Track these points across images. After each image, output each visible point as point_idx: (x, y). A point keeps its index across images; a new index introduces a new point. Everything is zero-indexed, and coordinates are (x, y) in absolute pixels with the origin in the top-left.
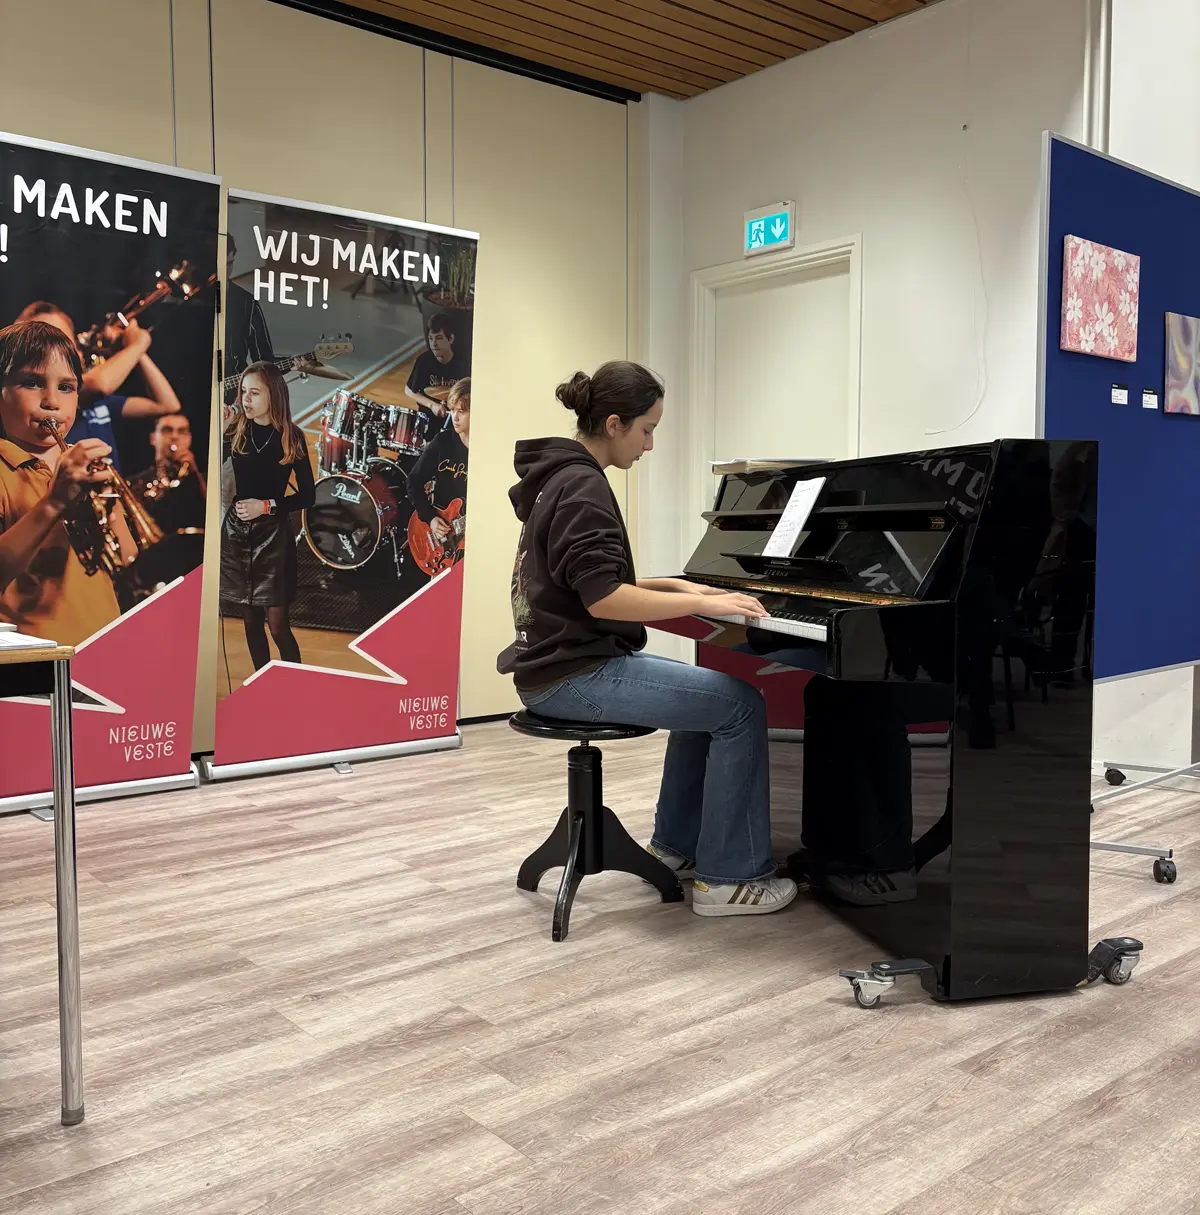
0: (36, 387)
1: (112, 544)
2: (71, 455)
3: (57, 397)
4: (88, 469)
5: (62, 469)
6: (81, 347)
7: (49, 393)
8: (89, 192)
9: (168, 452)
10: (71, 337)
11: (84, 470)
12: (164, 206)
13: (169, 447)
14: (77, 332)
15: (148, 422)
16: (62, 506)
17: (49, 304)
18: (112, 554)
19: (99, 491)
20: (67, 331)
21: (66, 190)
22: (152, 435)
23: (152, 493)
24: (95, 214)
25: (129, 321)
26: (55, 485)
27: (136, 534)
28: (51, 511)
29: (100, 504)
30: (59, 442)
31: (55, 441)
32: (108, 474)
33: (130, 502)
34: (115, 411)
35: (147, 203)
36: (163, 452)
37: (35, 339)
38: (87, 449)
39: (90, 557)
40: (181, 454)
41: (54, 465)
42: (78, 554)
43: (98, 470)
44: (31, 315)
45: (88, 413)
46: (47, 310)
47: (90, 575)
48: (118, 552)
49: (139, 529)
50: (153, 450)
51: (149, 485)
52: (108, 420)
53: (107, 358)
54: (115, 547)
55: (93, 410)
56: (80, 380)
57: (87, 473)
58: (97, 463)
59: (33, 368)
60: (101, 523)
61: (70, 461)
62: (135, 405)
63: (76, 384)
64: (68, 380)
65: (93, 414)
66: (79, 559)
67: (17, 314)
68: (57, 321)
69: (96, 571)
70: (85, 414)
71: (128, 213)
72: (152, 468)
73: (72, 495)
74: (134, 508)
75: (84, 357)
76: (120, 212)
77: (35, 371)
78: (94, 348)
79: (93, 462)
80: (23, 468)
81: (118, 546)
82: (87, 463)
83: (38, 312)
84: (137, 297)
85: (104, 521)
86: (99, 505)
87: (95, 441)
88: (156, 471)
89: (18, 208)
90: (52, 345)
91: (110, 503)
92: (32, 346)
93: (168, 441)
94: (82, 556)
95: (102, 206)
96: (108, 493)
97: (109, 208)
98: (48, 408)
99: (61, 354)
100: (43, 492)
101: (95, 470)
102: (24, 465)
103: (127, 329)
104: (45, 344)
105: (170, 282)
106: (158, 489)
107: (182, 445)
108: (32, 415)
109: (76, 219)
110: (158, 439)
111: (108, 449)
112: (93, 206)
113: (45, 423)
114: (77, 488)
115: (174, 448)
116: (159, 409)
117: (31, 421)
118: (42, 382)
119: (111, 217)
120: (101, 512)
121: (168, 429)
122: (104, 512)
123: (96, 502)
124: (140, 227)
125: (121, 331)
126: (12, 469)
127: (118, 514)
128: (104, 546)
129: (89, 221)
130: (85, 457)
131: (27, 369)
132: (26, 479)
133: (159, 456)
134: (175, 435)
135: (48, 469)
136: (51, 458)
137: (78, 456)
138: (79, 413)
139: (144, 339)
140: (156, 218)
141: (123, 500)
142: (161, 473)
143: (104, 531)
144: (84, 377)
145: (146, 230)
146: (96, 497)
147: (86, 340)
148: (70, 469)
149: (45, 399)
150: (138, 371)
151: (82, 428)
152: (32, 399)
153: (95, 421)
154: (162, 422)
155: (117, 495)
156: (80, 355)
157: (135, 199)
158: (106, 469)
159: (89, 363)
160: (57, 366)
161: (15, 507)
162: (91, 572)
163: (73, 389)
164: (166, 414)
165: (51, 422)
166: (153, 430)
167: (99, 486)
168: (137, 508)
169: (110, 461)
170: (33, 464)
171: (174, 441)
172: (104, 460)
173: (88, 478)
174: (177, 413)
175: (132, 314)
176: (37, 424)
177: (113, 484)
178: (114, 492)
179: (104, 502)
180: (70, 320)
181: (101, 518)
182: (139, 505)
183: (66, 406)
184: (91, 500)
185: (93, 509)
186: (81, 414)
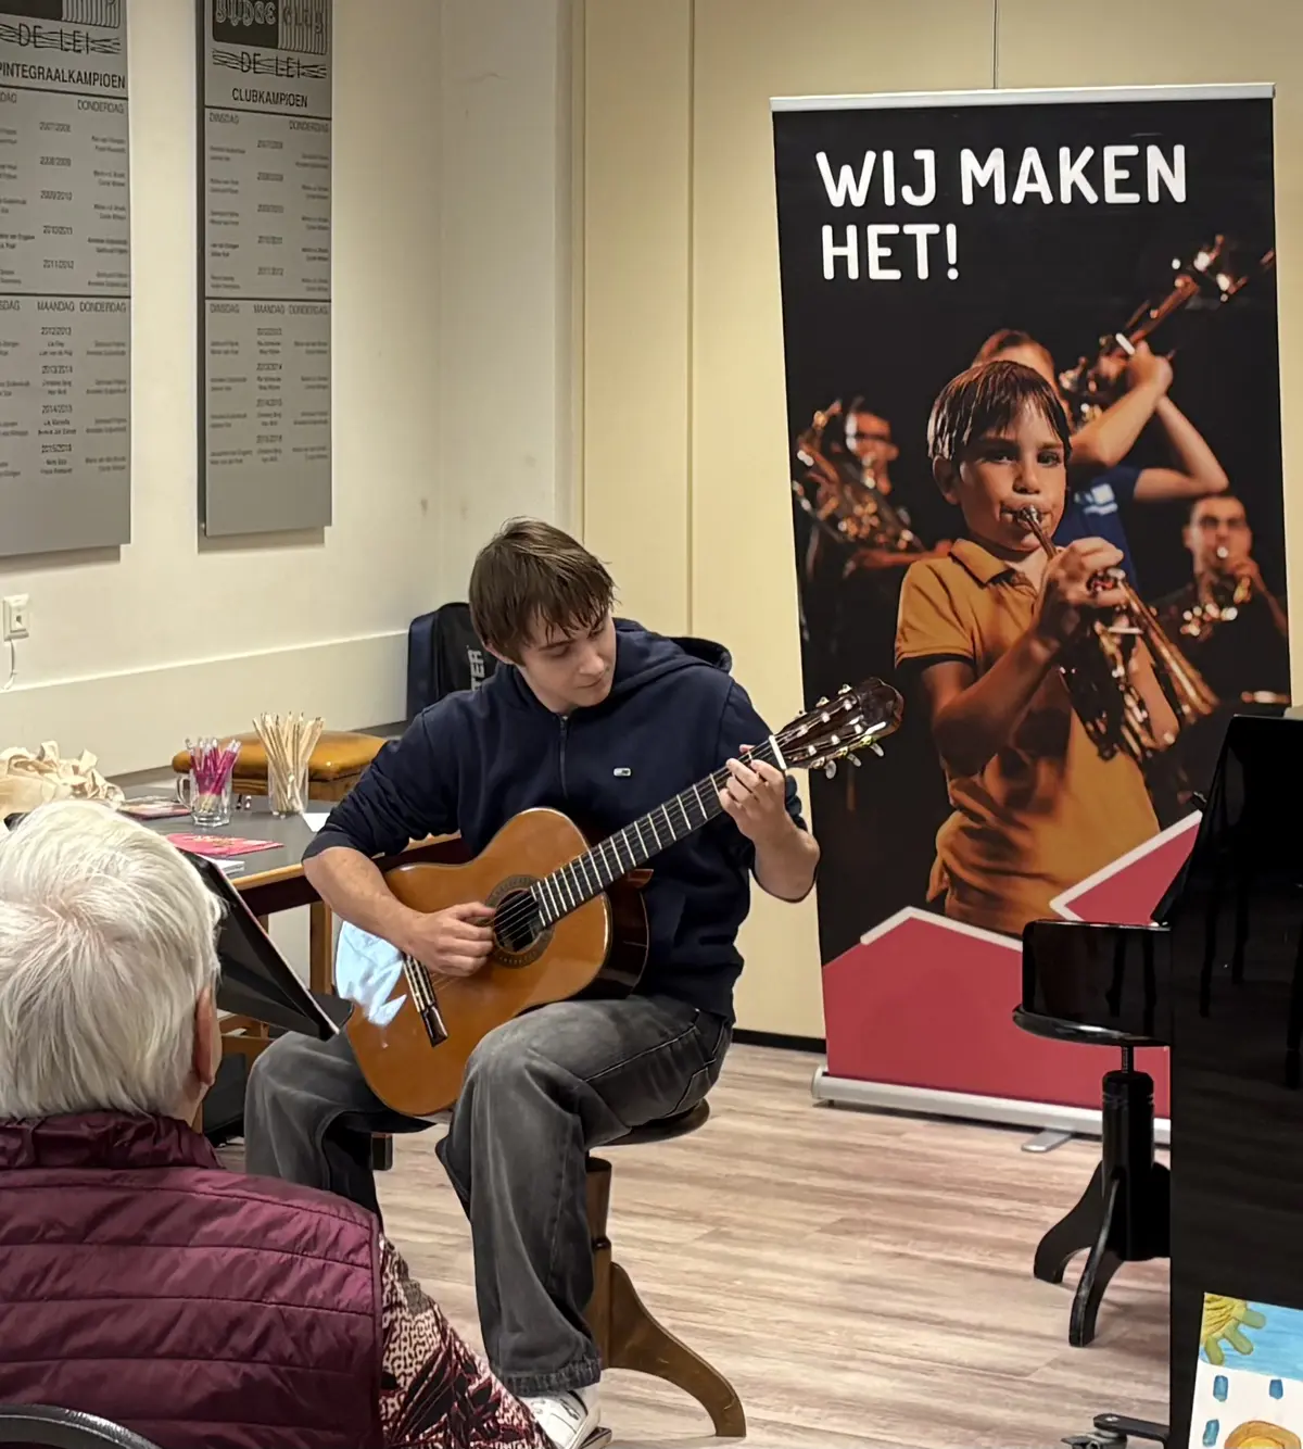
0: (1005, 460)
1: (1136, 710)
2: (1063, 563)
3: (1035, 473)
4: (1088, 586)
5: (1052, 586)
6: (1065, 394)
7: (1024, 468)
8: (1065, 153)
9: (1213, 560)
10: (1051, 382)
11: (1082, 587)
12: (1179, 151)
13: (1215, 551)
14: (1057, 372)
15: (1177, 509)
16: (1055, 644)
17: (1016, 333)
18: (1137, 728)
19: (1108, 623)
20: (1044, 370)
21: (1031, 157)
22: (1185, 530)
23: (1194, 630)
24: (1074, 187)
25: (1135, 345)
26: (1042, 612)
27: (1173, 697)
28: (1040, 652)
29: (1111, 643)
30: (1043, 544)
31: (1037, 542)
32: (1120, 594)
33: (1157, 641)
34: (1123, 493)
35: (1154, 153)
36: (1206, 560)
37: (1000, 388)
38: (1087, 554)
39: (1102, 728)
40: (1237, 562)
41: (1039, 581)
42: (1084, 724)
43: (1104, 588)
44: (994, 352)
45: (1082, 497)
46: (1014, 342)
47: (1106, 759)
48: (1146, 724)
49: (1176, 687)
50: (1188, 555)
51: (1187, 616)
52: (1113, 507)
53: (1104, 407)
54: (1140, 716)
55: (1089, 492)
56: (1067, 446)
57: (1087, 593)
58: (1099, 578)
59: (999, 432)
60: (1115, 674)
61: (1062, 574)
62: (1155, 481)
63: (1061, 452)
64: (1047, 446)
65: (1089, 498)
66: (1088, 732)
67: (973, 355)
68: (1029, 356)
69: (1113, 754)
70: (1077, 498)
71: (1124, 174)
72: (1190, 587)
73: (1070, 628)
74: (1165, 652)
75: (1071, 408)
76: (1112, 174)
77: (1002, 435)
78: (1085, 394)
79: (1095, 575)
80: (994, 584)
81: (1145, 714)
82: (1086, 576)
83: (1001, 346)
84: (1145, 306)
85: (1119, 672)
86: (1110, 646)
87: (1095, 542)
88: (1196, 591)
89: (968, 198)
90: (1024, 394)
91: (1127, 643)
92: (996, 398)
93: (1212, 542)
94: (1091, 727)
95: (1085, 171)
96: (1122, 626)
97: (1094, 172)
98: (1024, 491)
99: (1038, 407)
100: (1026, 621)
101: (1099, 589)
102: (995, 580)
103: (1133, 360)
104: (1015, 395)
105: (1197, 276)
106: (1202, 622)
107: (1236, 548)
108: (1002, 503)
109: (1047, 198)
110: (1196, 537)
111: (1117, 555)
112: (1071, 173)
113: (1021, 514)
114: (1074, 615)
115: (1223, 552)
116: (1193, 486)
117: (1002, 512)
118: (1012, 452)
119: (1099, 187)
120: (1113, 656)
121: (1210, 521)
122: (1119, 657)
123: (1104, 640)
124: (1144, 192)
125: (1122, 363)
126: (981, 585)
127: (1140, 662)
128: (1123, 713)
129: (1066, 198)
130: (1082, 567)
131: (991, 434)
132: (999, 600)
133: (1199, 567)
134: (1223, 530)
135: (1030, 585)
136: (1034, 567)
137: (1072, 567)
138: (1068, 496)
139: (1162, 371)
140: (1168, 174)
141: (1145, 637)
142: (1205, 595)
143: (1122, 688)
144: (1071, 439)
145: (1153, 196)
146: (1104, 632)
147: (1072, 381)
148: (1062, 585)
149: (1019, 478)
150: (1155, 425)
151: (1075, 522)
152: (1000, 477)
153: (1093, 509)
154: (1201, 509)
155: (1135, 630)
156: (1065, 406)
157: (1132, 150)
158: (1115, 586)
159: (1078, 418)
160: (1034, 426)
161: (988, 643)
162: (1107, 754)
163: (1057, 460)
164: (1207, 495)
165: (1030, 513)
166: (1187, 521)
167: (1109, 614)
168: (1171, 653)
169: (1121, 574)
170: (1007, 577)
171: (1222, 540)
172: (1112, 573)
173: (1090, 601)
174: (1223, 494)
175: (1139, 334)
176: (1009, 517)
177: (1129, 611)
178: (1131, 625)
179: (1117, 640)
180: (1047, 353)
181: (1115, 668)
182: (1173, 647)
183: (1050, 486)
184: (1096, 637)
185: (1101, 651)
186: (1073, 497)
